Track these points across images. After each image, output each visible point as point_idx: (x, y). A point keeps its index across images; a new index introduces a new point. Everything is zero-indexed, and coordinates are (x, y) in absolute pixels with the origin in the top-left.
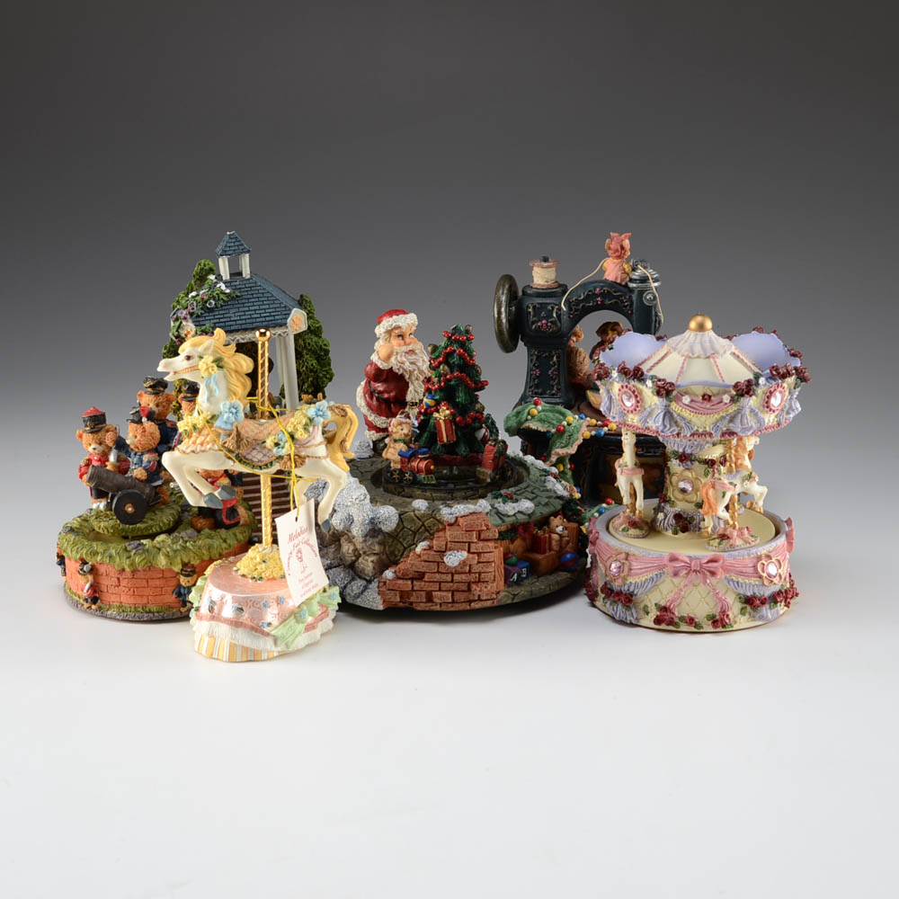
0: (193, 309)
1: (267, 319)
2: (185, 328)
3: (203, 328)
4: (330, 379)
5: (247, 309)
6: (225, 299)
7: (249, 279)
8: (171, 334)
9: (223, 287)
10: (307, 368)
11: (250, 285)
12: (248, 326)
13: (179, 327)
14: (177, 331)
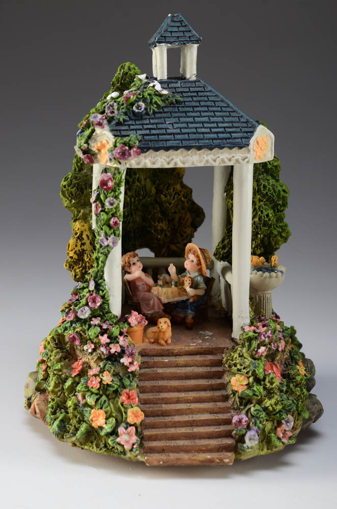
0: (113, 112)
1: (221, 136)
2: (99, 139)
3: (126, 139)
4: (285, 239)
5: (191, 120)
6: (160, 103)
7: (195, 82)
8: (76, 148)
9: (158, 87)
10: (260, 219)
11: (195, 90)
12: (193, 143)
13: (89, 137)
14: (87, 142)
